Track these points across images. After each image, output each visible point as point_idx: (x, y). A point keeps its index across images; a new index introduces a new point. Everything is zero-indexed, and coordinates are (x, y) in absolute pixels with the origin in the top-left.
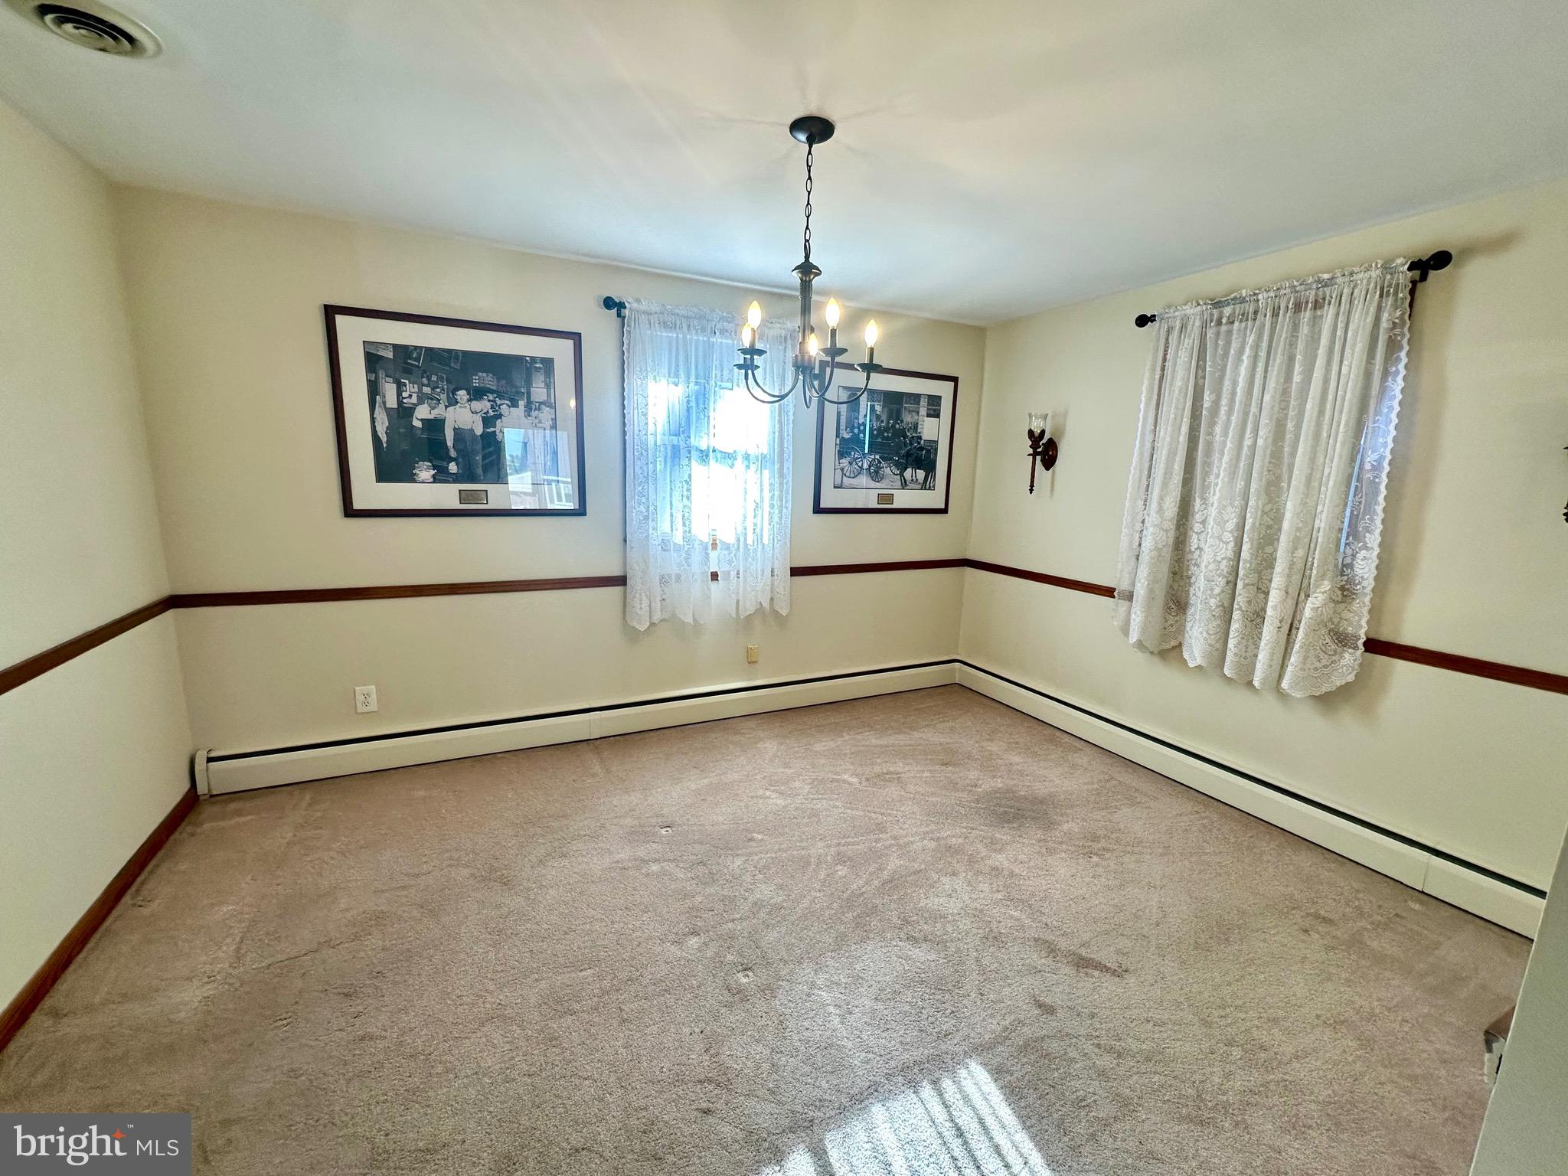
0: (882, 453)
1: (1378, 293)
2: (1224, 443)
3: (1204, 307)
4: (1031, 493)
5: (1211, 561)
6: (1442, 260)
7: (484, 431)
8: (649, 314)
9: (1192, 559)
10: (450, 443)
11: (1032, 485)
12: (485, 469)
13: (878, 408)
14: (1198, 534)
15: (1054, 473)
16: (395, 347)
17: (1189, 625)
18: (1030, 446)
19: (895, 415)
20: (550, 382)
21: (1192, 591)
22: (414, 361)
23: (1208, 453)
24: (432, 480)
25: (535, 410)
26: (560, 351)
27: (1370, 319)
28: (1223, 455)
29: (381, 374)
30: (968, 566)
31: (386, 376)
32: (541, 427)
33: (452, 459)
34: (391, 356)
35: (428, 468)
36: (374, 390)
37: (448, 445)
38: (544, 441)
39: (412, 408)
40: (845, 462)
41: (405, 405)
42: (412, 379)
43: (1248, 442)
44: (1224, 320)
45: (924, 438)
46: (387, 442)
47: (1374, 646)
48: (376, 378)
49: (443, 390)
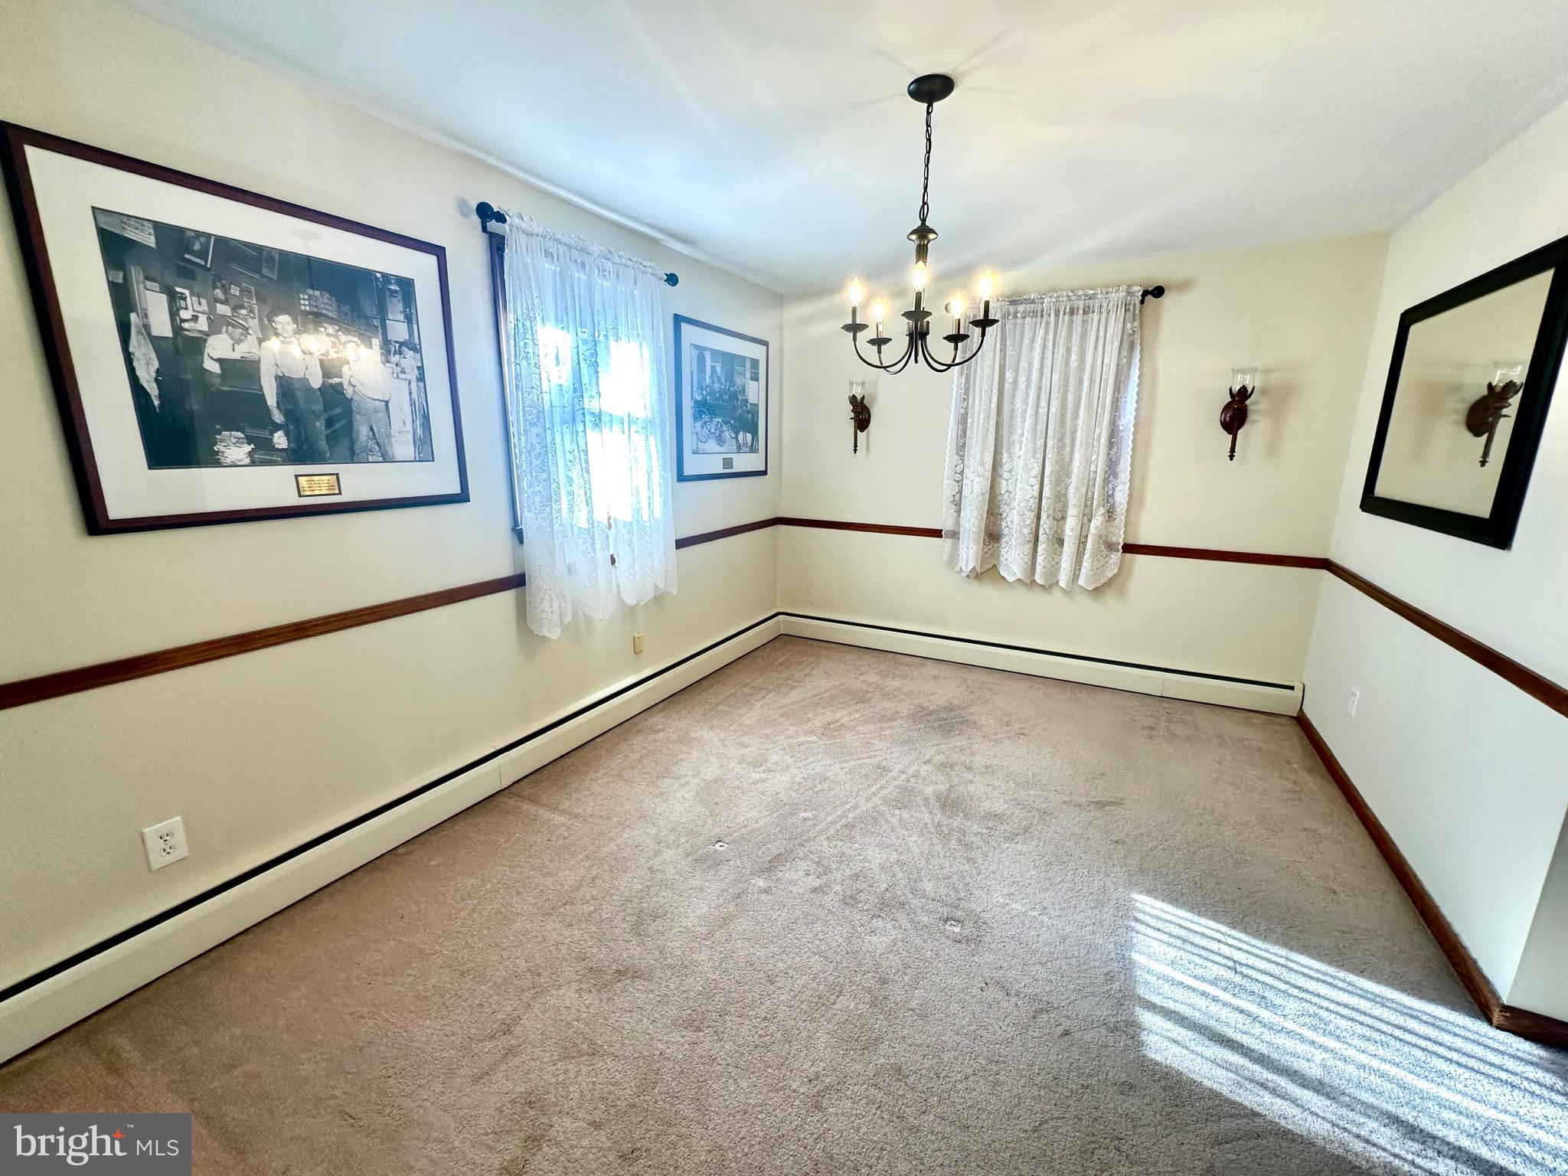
0: (724, 416)
1: (1124, 308)
2: (1025, 412)
3: (1003, 303)
4: (855, 453)
5: (1022, 500)
6: (1159, 292)
7: (324, 382)
8: (529, 234)
9: (1002, 500)
10: (271, 400)
11: (856, 446)
12: (332, 440)
13: (718, 369)
14: (1007, 480)
15: (868, 434)
16: (159, 227)
17: (1003, 552)
18: (852, 411)
19: (730, 377)
20: (411, 314)
21: (1004, 524)
22: (196, 256)
23: (1012, 417)
24: (247, 461)
25: (395, 353)
26: (419, 268)
27: (1121, 326)
28: (1025, 420)
29: (136, 274)
30: (781, 524)
31: (147, 278)
32: (405, 379)
33: (277, 427)
34: (151, 241)
35: (238, 443)
36: (123, 301)
37: (269, 403)
38: (411, 400)
39: (201, 338)
40: (698, 424)
41: (186, 333)
42: (196, 289)
43: (1043, 411)
44: (1019, 315)
45: (750, 401)
46: (160, 397)
47: (1130, 548)
48: (125, 278)
49: (252, 311)
